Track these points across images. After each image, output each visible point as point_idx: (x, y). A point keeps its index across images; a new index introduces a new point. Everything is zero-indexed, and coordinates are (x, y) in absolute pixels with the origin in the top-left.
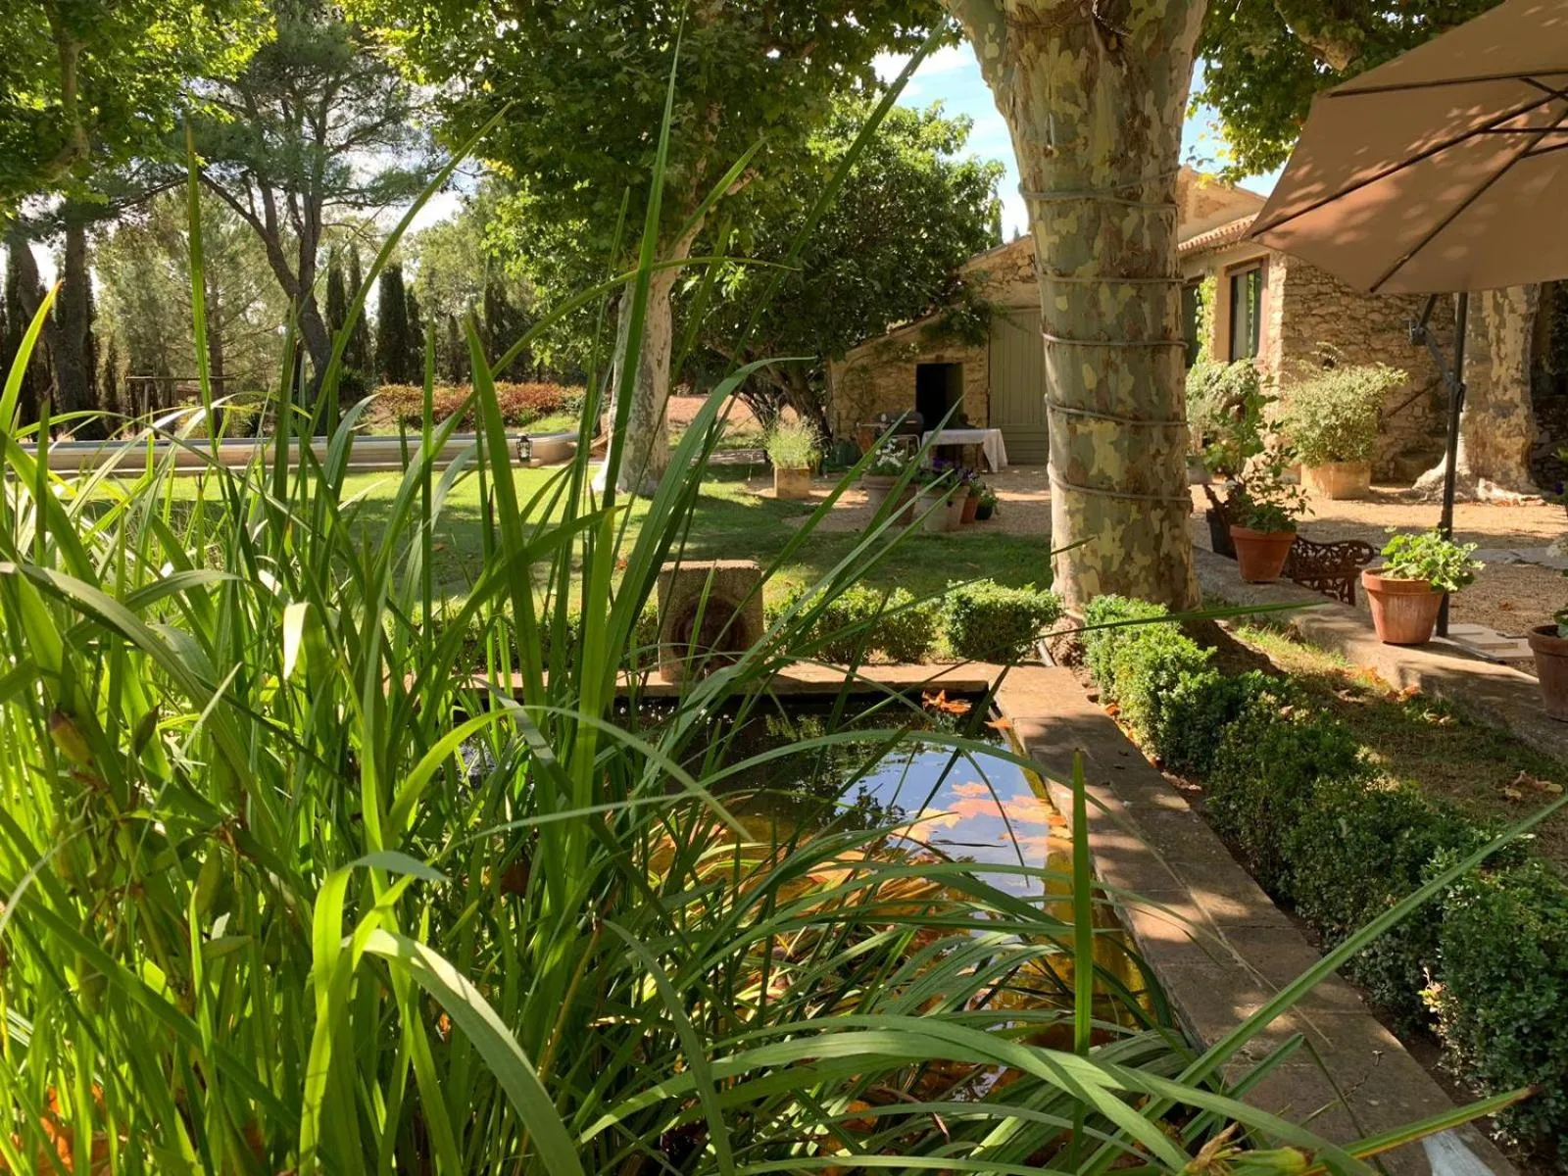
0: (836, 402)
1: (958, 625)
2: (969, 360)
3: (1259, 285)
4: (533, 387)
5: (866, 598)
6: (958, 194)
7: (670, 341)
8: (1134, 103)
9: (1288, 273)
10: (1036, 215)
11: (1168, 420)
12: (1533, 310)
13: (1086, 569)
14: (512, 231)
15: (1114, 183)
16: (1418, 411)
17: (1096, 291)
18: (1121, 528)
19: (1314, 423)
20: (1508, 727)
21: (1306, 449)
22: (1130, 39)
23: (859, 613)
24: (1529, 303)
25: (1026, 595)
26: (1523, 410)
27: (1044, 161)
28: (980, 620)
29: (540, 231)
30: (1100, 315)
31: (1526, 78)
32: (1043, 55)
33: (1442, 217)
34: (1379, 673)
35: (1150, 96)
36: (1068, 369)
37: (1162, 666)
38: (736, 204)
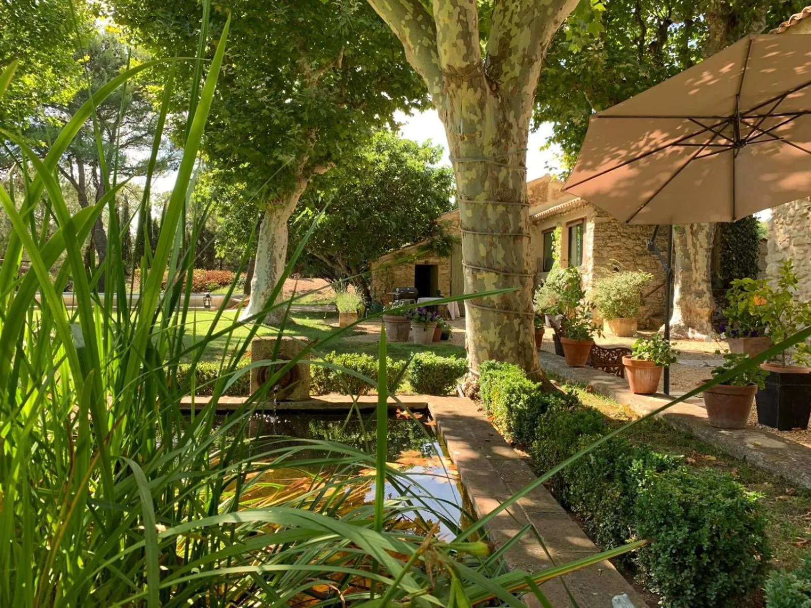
0: (374, 282)
1: (415, 375)
2: (441, 263)
3: (582, 232)
4: (217, 272)
5: (367, 360)
6: (437, 182)
7: (286, 246)
8: (504, 116)
9: (596, 225)
10: (457, 169)
11: (521, 273)
12: (711, 246)
13: (482, 348)
14: (208, 188)
15: (494, 155)
16: (659, 295)
17: (486, 208)
18: (498, 328)
19: (609, 298)
20: (692, 431)
21: (605, 311)
22: (502, 86)
23: (363, 367)
24: (709, 244)
25: (451, 361)
26: (708, 295)
27: (460, 143)
28: (427, 373)
29: (223, 190)
30: (488, 220)
31: (691, 118)
32: (459, 90)
33: (658, 187)
34: (631, 407)
35: (512, 113)
36: (472, 246)
37: (513, 391)
38: (324, 178)
